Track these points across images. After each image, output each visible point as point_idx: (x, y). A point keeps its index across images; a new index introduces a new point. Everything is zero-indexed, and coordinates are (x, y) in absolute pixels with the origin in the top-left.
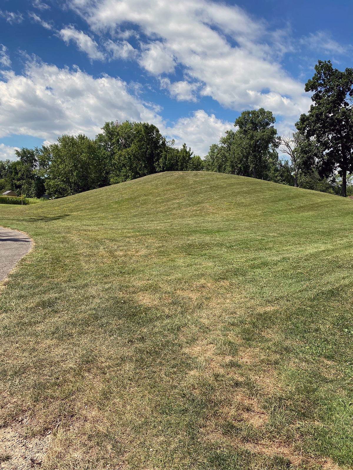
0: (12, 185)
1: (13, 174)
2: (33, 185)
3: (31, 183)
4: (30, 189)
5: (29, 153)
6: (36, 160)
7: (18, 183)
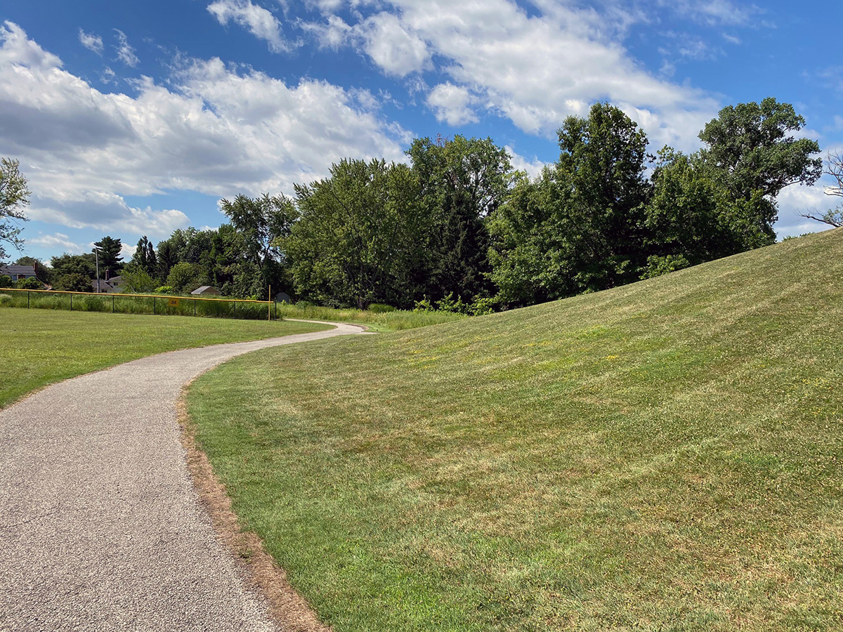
0: (210, 274)
1: (213, 251)
2: (257, 274)
3: (253, 271)
4: (252, 283)
5: (251, 206)
6: (263, 223)
7: (226, 270)
